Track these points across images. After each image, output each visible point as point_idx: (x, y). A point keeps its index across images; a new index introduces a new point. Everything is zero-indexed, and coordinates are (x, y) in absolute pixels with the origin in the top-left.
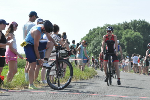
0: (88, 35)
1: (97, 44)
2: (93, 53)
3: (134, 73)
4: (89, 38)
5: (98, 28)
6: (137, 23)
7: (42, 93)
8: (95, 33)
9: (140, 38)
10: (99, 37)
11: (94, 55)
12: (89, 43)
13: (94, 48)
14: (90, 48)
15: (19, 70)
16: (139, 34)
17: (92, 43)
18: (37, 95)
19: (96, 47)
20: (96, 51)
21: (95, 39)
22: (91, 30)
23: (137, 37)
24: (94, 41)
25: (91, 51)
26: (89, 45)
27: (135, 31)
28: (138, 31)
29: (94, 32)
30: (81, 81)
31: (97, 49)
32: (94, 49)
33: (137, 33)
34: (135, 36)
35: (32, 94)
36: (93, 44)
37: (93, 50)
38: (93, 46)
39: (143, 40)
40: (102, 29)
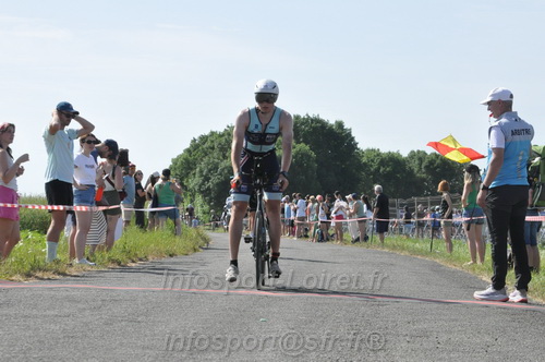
0: (188, 151)
1: (210, 170)
2: (201, 192)
3: (295, 239)
4: (191, 159)
5: (212, 133)
6: (303, 124)
7: (78, 289)
8: (204, 146)
9: (310, 156)
10: (215, 155)
11: (205, 196)
12: (192, 169)
13: (204, 181)
14: (194, 182)
15: (22, 234)
16: (307, 148)
17: (198, 170)
18: (65, 294)
19: (207, 179)
20: (209, 189)
21: (206, 159)
22: (195, 140)
23: (302, 154)
24: (202, 166)
25: (197, 188)
26: (191, 175)
27: (298, 142)
28: (303, 141)
29: (204, 143)
30: (172, 259)
31: (210, 184)
32: (203, 184)
33: (302, 145)
34: (297, 153)
35: (53, 293)
36: (201, 171)
37: (200, 186)
38: (202, 176)
39: (317, 161)
40: (221, 136)
